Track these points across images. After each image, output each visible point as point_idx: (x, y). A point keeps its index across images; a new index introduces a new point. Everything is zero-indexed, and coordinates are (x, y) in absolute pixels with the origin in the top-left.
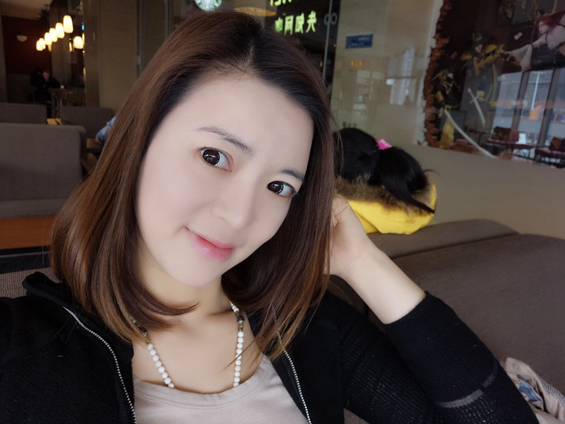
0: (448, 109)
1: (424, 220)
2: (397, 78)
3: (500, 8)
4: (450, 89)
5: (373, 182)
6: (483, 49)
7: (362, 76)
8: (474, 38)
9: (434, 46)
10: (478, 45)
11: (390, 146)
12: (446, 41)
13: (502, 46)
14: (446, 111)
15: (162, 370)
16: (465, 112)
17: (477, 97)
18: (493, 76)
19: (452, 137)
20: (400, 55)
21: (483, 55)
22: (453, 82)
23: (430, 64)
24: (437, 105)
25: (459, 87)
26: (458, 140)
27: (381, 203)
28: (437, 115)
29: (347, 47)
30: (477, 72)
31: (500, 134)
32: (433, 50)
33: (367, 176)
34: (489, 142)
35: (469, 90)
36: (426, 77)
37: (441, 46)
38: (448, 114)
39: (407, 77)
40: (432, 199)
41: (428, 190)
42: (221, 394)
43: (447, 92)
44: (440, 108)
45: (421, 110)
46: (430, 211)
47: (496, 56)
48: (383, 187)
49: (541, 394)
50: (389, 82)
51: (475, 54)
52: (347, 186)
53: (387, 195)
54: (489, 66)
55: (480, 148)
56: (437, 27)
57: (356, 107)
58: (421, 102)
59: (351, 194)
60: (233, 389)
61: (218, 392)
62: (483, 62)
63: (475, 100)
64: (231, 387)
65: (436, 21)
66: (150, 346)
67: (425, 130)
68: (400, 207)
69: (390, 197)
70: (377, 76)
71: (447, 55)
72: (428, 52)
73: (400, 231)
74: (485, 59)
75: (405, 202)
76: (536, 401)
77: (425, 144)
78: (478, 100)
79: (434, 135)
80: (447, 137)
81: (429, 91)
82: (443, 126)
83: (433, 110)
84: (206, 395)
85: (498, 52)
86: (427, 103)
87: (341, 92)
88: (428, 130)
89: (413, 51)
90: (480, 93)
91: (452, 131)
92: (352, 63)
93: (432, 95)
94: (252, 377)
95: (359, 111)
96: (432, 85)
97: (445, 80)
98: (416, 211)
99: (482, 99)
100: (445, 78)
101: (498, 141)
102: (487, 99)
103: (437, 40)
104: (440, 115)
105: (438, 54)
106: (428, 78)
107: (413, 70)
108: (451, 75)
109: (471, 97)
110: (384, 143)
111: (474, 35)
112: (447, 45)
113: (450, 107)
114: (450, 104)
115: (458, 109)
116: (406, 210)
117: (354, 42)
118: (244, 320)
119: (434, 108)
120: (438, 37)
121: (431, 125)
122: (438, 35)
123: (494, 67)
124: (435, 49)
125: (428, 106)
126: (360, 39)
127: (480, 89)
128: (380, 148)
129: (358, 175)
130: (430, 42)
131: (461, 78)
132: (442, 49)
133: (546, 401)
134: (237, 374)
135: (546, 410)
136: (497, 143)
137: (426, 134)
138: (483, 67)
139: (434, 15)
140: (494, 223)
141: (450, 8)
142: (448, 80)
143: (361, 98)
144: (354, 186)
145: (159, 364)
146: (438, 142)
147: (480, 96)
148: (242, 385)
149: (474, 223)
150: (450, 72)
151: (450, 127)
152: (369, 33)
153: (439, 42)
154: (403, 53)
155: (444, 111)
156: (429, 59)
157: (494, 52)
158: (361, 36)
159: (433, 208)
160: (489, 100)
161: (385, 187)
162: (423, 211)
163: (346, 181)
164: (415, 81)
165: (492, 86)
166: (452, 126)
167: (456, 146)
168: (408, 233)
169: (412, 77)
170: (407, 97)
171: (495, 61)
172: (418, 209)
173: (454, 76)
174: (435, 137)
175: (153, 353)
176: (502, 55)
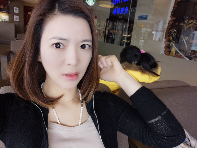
0: (174, 43)
1: (156, 79)
2: (157, 31)
3: (195, 7)
4: (175, 35)
5: (138, 64)
6: (188, 22)
7: (143, 30)
8: (185, 17)
9: (170, 20)
10: (186, 20)
11: (145, 52)
12: (174, 18)
13: (195, 21)
14: (173, 43)
15: (57, 117)
16: (180, 44)
17: (185, 39)
18: (191, 31)
19: (174, 53)
20: (158, 23)
21: (188, 23)
22: (176, 33)
23: (168, 26)
24: (170, 41)
25: (178, 35)
26: (177, 54)
27: (140, 71)
28: (169, 45)
29: (138, 19)
30: (186, 30)
31: (193, 53)
32: (169, 21)
33: (136, 62)
34: (189, 55)
35: (182, 36)
36: (166, 31)
37: (172, 20)
38: (174, 44)
39: (160, 31)
40: (159, 71)
41: (157, 68)
42: (74, 127)
43: (174, 37)
44: (171, 42)
45: (164, 43)
46: (158, 75)
47: (193, 24)
48: (141, 66)
49: (189, 140)
50: (153, 32)
51: (185, 23)
52: (129, 65)
53: (142, 69)
54: (190, 28)
55: (185, 57)
56: (171, 13)
57: (140, 41)
58: (164, 40)
59: (130, 68)
60: (78, 126)
61: (74, 126)
62: (188, 26)
63: (184, 40)
64: (78, 125)
65: (171, 11)
66: (54, 109)
67: (165, 50)
68: (147, 73)
69: (143, 69)
70: (149, 30)
71: (175, 23)
72: (168, 22)
73: (146, 82)
74: (189, 25)
75: (149, 72)
76: (187, 142)
77: (165, 54)
78: (185, 40)
79: (168, 52)
80: (173, 53)
81: (167, 36)
82: (171, 49)
83: (168, 43)
84: (69, 127)
85: (194, 23)
86: (166, 40)
87: (135, 35)
88: (166, 50)
89: (163, 22)
90: (187, 38)
91: (175, 51)
92: (140, 25)
93: (168, 38)
94: (85, 123)
95: (142, 42)
96: (168, 34)
97: (173, 32)
98: (152, 75)
99: (187, 40)
100: (173, 31)
101: (192, 55)
102: (188, 40)
103: (171, 18)
104: (171, 45)
105: (171, 23)
106: (167, 31)
107: (163, 28)
108: (175, 31)
109: (183, 38)
110: (143, 51)
111: (185, 16)
112: (175, 20)
113: (175, 42)
114: (174, 41)
115: (178, 43)
116: (149, 74)
117: (141, 18)
118: (83, 103)
119: (168, 42)
120: (171, 17)
121: (167, 48)
122: (172, 16)
123: (192, 28)
124: (170, 21)
125: (166, 41)
126: (143, 17)
127: (186, 36)
128: (141, 53)
129: (133, 61)
130: (169, 18)
131: (179, 32)
132: (173, 21)
133: (191, 142)
134: (80, 121)
135: (191, 146)
136: (192, 56)
137: (165, 51)
138: (188, 28)
139: (171, 9)
140: (182, 82)
141: (177, 7)
142: (175, 32)
143: (142, 38)
144: (131, 65)
145: (56, 115)
146: (169, 54)
147: (186, 39)
148: (82, 125)
149: (174, 81)
150: (175, 29)
151: (174, 49)
152: (147, 15)
153: (172, 18)
154: (159, 22)
155: (172, 43)
156: (168, 24)
157: (192, 23)
158: (143, 16)
159: (159, 75)
160: (189, 40)
161: (142, 66)
162: (155, 75)
163: (129, 63)
164: (163, 32)
165: (190, 35)
166: (175, 48)
167: (176, 56)
168: (149, 83)
169: (162, 31)
170: (160, 38)
171: (192, 26)
172: (153, 74)
173: (177, 31)
174: (168, 53)
175: (55, 111)
176: (195, 24)
